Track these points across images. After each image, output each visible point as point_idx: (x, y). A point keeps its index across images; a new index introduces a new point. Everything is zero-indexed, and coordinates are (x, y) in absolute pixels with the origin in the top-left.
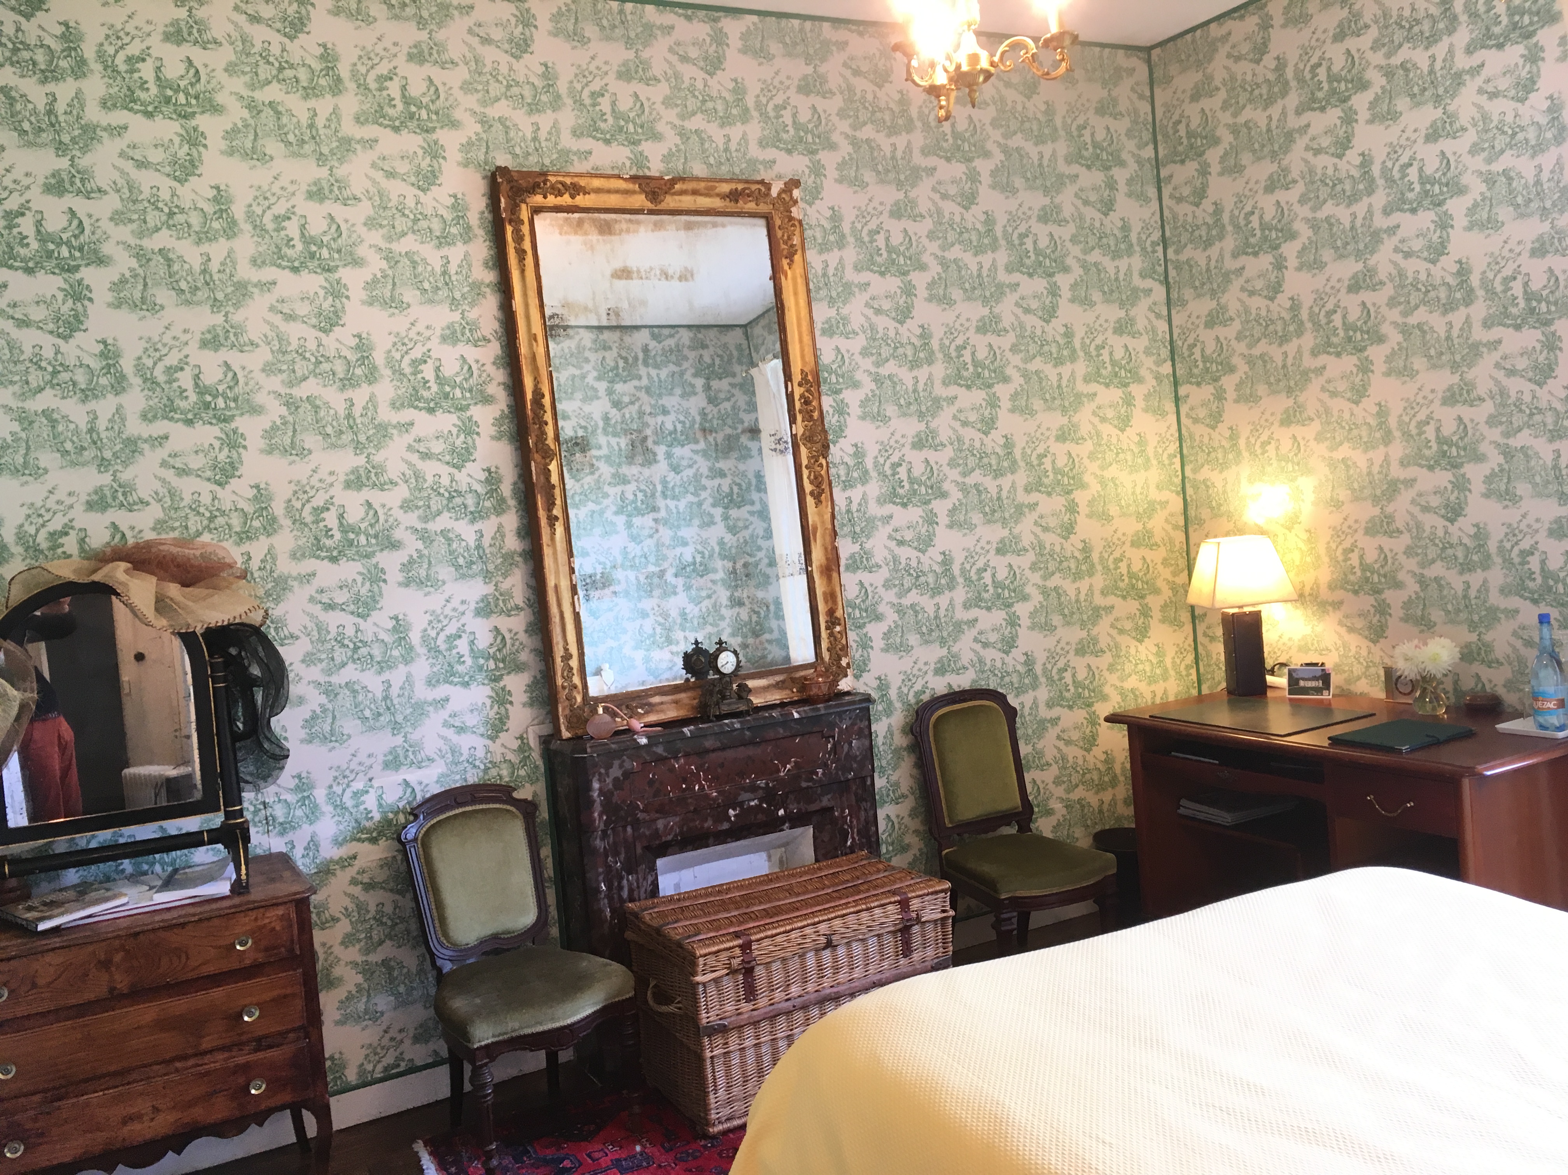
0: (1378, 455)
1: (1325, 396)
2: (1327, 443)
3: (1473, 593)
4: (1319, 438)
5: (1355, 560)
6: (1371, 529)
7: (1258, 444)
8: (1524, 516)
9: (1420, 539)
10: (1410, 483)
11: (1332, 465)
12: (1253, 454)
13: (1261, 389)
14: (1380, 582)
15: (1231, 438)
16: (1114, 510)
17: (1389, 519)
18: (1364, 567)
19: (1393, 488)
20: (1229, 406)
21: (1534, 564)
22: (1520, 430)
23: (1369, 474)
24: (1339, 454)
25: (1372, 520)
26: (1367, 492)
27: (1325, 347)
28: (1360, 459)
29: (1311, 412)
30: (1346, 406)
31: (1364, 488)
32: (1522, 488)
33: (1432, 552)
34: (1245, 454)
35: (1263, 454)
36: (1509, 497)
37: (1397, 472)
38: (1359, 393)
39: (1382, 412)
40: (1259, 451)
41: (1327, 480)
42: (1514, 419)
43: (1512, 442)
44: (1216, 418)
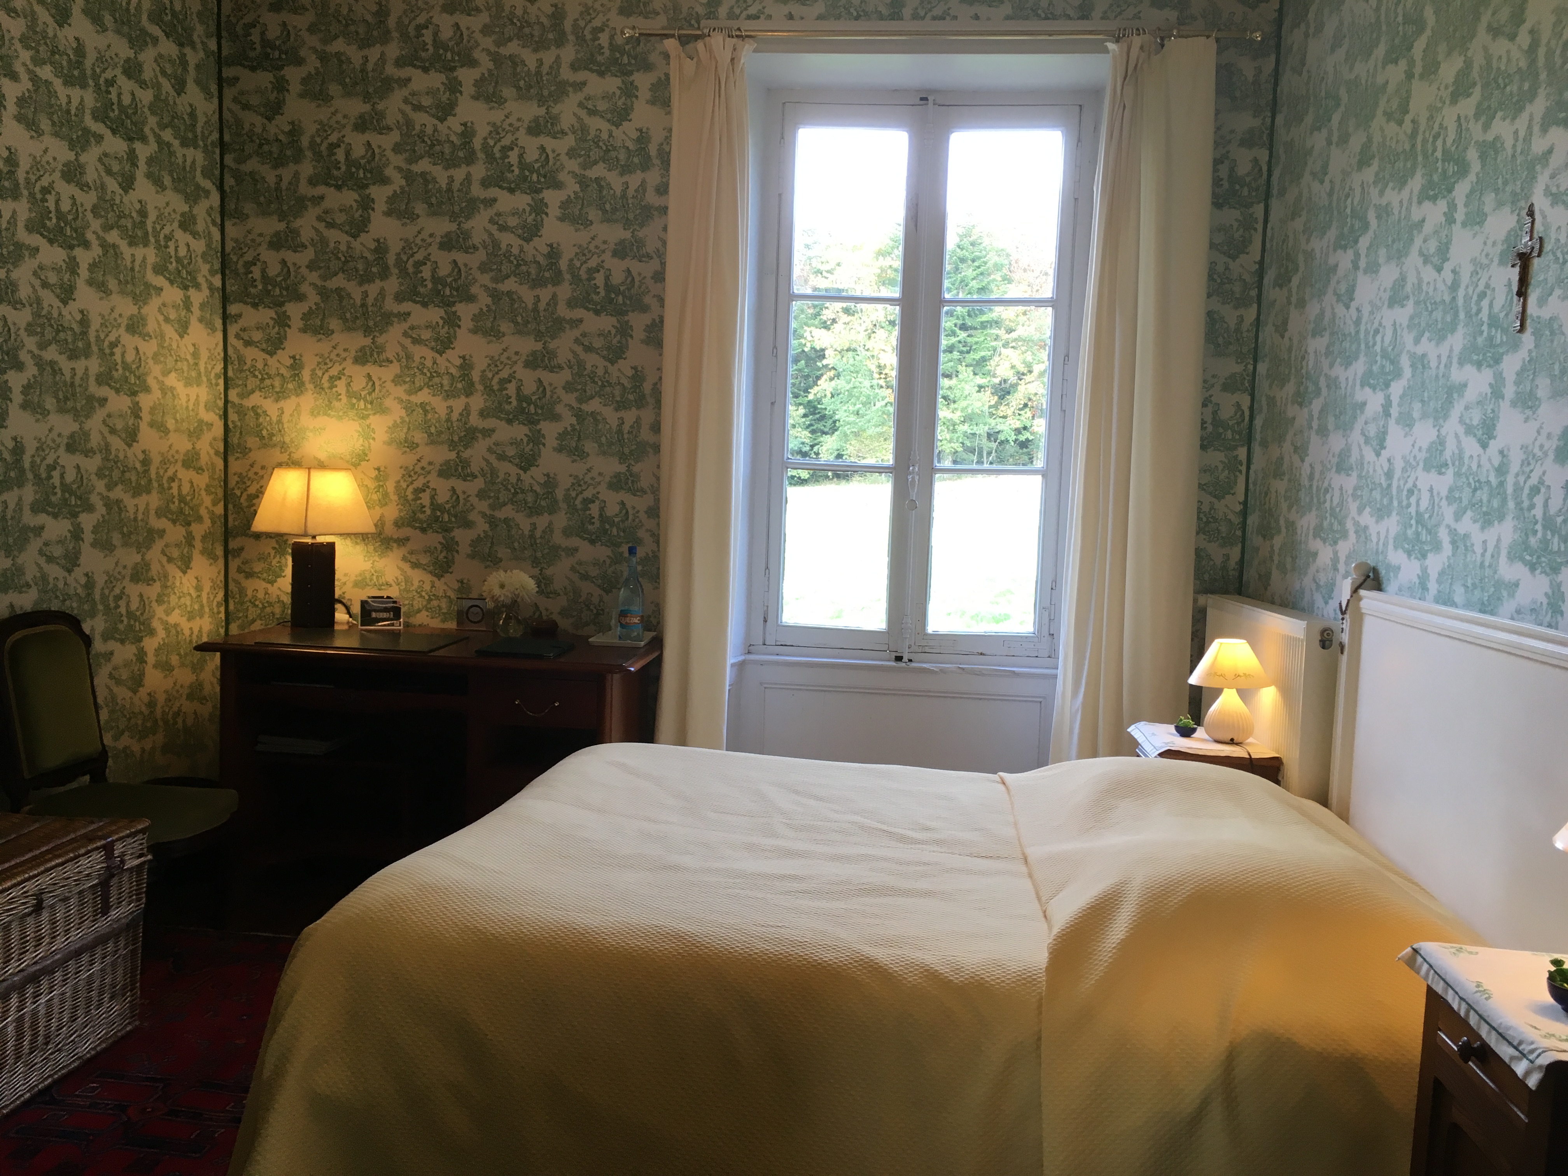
0: (458, 404)
1: (407, 342)
2: (407, 386)
3: (538, 534)
4: (398, 380)
5: (425, 499)
6: (446, 472)
7: (326, 377)
8: (589, 470)
9: (493, 483)
10: (487, 433)
11: (409, 409)
12: (319, 388)
13: (334, 324)
14: (450, 521)
15: (292, 367)
16: (170, 424)
17: (465, 463)
18: (435, 506)
19: (470, 436)
20: (293, 334)
21: (594, 510)
22: (592, 397)
23: (448, 420)
24: (418, 399)
25: (447, 462)
26: (445, 437)
27: (410, 294)
28: (440, 405)
29: (390, 354)
30: (429, 354)
31: (442, 432)
32: (590, 446)
33: (503, 496)
34: (310, 386)
35: (331, 388)
36: (578, 453)
37: (475, 420)
38: (444, 344)
39: (466, 365)
40: (326, 385)
41: (403, 422)
42: (588, 388)
43: (584, 407)
44: (274, 345)
